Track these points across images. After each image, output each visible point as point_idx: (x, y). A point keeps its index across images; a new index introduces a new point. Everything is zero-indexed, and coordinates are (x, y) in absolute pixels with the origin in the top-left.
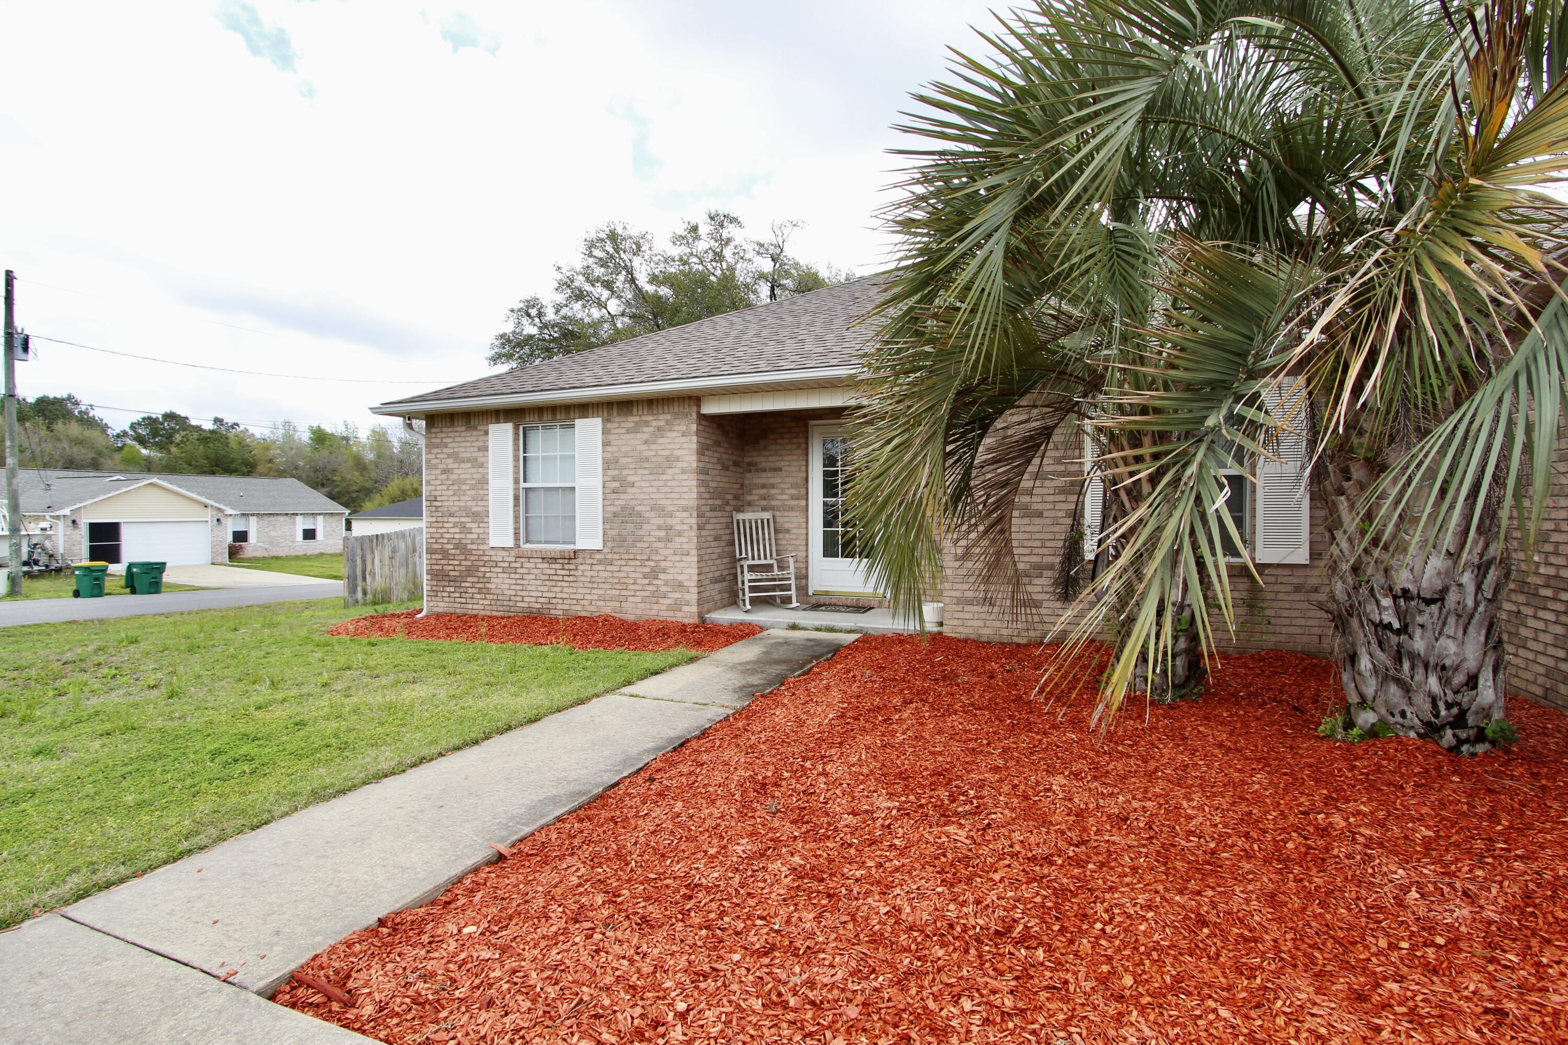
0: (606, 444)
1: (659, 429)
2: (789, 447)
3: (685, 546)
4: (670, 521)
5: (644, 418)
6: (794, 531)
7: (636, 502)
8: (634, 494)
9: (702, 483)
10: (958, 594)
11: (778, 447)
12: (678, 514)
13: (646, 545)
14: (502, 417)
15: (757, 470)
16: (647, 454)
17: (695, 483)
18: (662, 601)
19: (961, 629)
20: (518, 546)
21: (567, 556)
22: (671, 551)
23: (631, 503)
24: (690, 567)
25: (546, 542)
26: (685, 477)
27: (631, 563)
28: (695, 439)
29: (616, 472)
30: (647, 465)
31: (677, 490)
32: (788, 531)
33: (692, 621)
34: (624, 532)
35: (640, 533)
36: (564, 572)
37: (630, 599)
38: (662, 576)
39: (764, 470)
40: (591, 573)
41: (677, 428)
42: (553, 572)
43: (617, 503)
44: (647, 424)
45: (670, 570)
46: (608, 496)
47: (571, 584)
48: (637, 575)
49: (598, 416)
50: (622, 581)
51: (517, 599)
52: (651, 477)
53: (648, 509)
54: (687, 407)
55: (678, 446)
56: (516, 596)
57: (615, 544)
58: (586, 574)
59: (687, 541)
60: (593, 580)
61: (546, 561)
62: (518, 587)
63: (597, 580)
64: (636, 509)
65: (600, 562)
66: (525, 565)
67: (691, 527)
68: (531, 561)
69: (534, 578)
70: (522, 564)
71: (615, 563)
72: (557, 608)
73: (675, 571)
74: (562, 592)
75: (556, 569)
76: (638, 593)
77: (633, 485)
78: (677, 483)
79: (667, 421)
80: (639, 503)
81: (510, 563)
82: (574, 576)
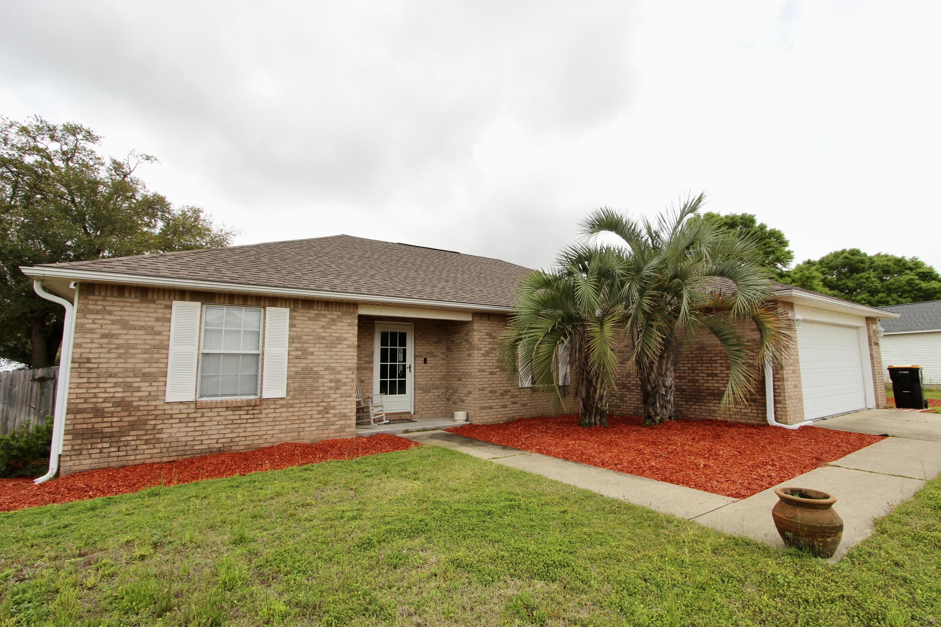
0: (291, 326)
1: (332, 320)
3: (349, 392)
4: (339, 377)
5: (322, 312)
7: (314, 365)
8: (313, 360)
10: (479, 406)
12: (344, 372)
13: (321, 392)
14: (188, 296)
16: (323, 334)
18: (331, 427)
20: (196, 400)
21: (253, 403)
22: (339, 395)
23: (310, 365)
26: (349, 350)
27: (308, 405)
28: (356, 328)
29: (299, 345)
30: (323, 341)
31: (345, 357)
33: (352, 438)
34: (303, 385)
35: (316, 385)
36: (248, 417)
37: (307, 429)
38: (332, 411)
40: (275, 415)
41: (345, 321)
42: (237, 417)
43: (298, 365)
44: (324, 316)
45: (338, 407)
46: (292, 361)
47: (255, 425)
48: (313, 412)
49: (286, 307)
50: (301, 417)
51: (195, 443)
52: (326, 349)
53: (323, 369)
54: (352, 308)
55: (345, 332)
56: (194, 440)
57: (296, 393)
58: (269, 415)
59: (350, 388)
60: (276, 419)
61: (230, 409)
62: (197, 433)
63: (279, 419)
64: (314, 369)
65: (282, 406)
66: (206, 414)
67: (353, 380)
68: (213, 410)
69: (216, 423)
70: (203, 413)
71: (295, 406)
72: (239, 444)
73: (341, 407)
74: (245, 431)
75: (240, 415)
76: (313, 425)
77: (312, 354)
78: (344, 354)
79: (338, 316)
80: (316, 365)
81: (188, 414)
82: (258, 418)
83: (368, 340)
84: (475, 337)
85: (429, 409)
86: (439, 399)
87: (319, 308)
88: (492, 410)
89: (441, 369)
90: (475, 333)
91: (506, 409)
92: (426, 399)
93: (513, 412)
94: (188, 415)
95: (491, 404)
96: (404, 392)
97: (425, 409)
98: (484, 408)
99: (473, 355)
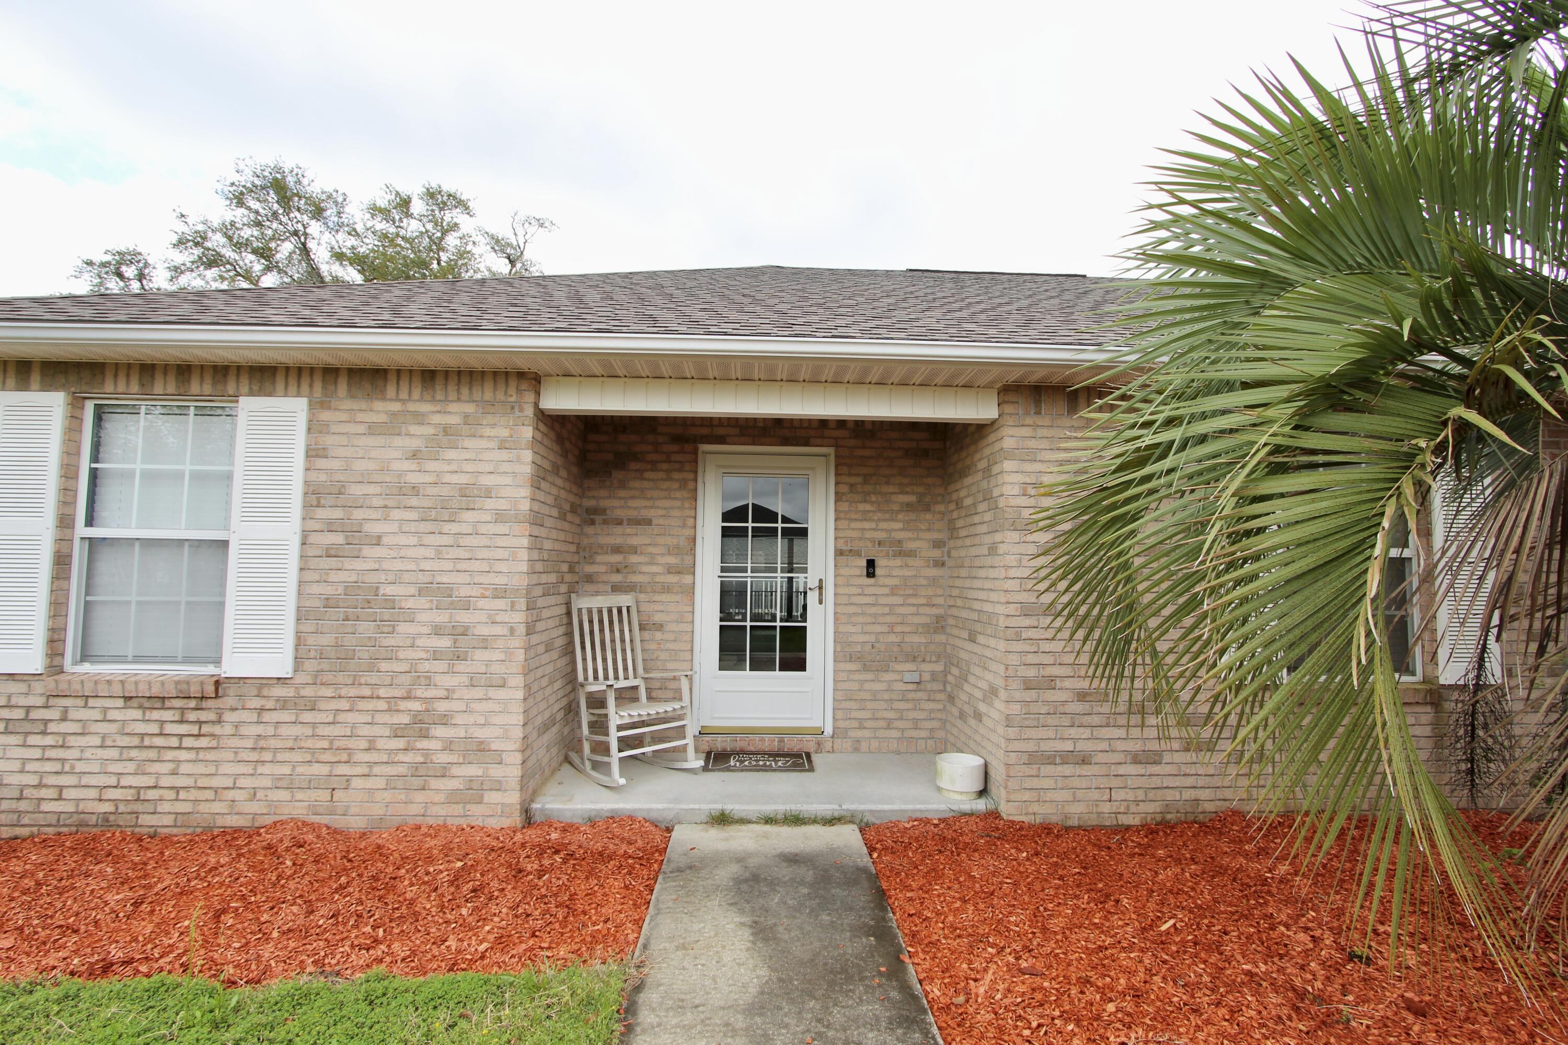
0: (313, 453)
1: (447, 430)
2: (666, 485)
3: (496, 668)
4: (463, 617)
5: (412, 407)
6: (672, 627)
7: (383, 578)
8: (380, 559)
9: (536, 543)
10: (1030, 746)
11: (646, 484)
12: (481, 603)
13: (404, 667)
14: (35, 378)
15: (605, 522)
16: (413, 478)
17: (525, 542)
18: (434, 783)
19: (1035, 808)
20: (55, 668)
21: (195, 690)
22: (465, 679)
23: (372, 578)
24: (505, 711)
25: (138, 659)
26: (502, 528)
27: (362, 705)
28: (528, 455)
29: (338, 514)
30: (414, 502)
31: (485, 554)
32: (660, 627)
33: (506, 823)
34: (349, 640)
35: (390, 641)
36: (183, 729)
37: (357, 783)
38: (439, 731)
39: (620, 523)
40: (259, 730)
41: (488, 432)
42: (154, 728)
43: (333, 577)
44: (420, 419)
45: (459, 719)
46: (313, 563)
47: (202, 755)
48: (377, 730)
49: (299, 395)
50: (337, 744)
51: (44, 793)
52: (423, 527)
53: (412, 590)
54: (512, 390)
55: (489, 467)
56: (40, 786)
57: (325, 665)
58: (244, 730)
59: (502, 657)
60: (262, 743)
61: (135, 703)
62: (49, 767)
63: (273, 743)
64: (381, 592)
65: (284, 704)
66: (73, 714)
67: (512, 630)
68: (92, 702)
69: (98, 742)
70: (66, 710)
71: (322, 705)
72: (159, 809)
73: (471, 719)
74: (174, 773)
75: (162, 723)
76: (377, 770)
77: (378, 541)
78: (484, 541)
79: (466, 416)
80: (391, 578)
81: (28, 709)
82: (213, 735)
83: (677, 503)
84: (1008, 478)
85: (882, 724)
86: (920, 695)
87: (404, 395)
88: (1085, 770)
89: (929, 597)
90: (1008, 465)
91: (1155, 769)
92: (875, 692)
93: (1189, 781)
94: (27, 713)
95: (1081, 746)
96: (800, 665)
97: (869, 724)
98: (1050, 759)
99: (1002, 549)
